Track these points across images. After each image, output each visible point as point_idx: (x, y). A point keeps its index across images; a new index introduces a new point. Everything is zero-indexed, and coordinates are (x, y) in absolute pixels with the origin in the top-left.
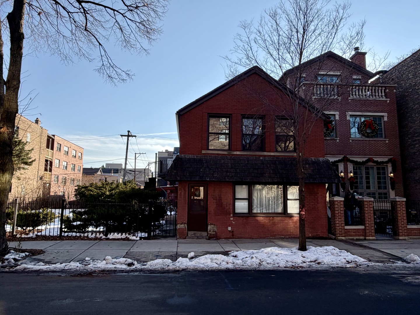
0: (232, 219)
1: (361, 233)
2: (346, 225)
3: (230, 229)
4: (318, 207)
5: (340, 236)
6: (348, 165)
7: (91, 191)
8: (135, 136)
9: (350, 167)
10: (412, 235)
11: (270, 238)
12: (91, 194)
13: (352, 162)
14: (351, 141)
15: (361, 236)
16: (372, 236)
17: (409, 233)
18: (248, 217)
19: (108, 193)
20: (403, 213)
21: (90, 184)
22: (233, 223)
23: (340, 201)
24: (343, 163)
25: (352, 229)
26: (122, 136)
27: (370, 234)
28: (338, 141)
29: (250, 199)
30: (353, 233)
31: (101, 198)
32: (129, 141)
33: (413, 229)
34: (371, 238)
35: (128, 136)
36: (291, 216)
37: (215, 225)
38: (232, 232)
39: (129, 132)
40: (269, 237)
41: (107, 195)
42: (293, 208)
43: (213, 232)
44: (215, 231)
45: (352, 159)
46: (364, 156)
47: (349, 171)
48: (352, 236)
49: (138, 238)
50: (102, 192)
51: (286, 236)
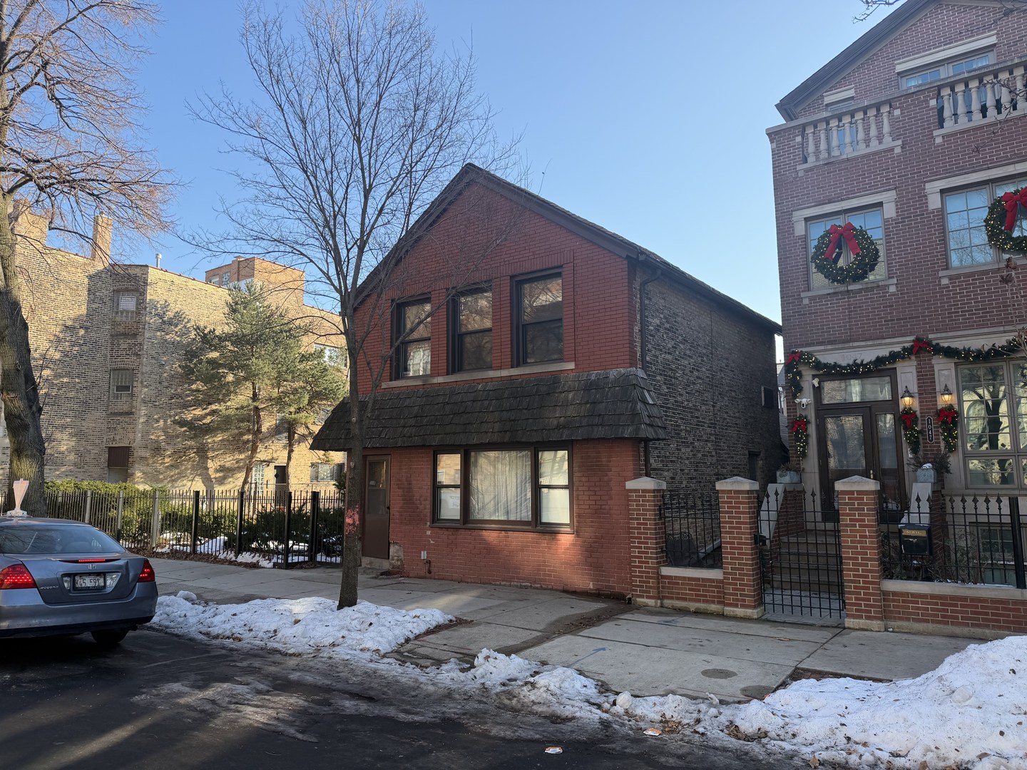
0: (429, 533)
1: (714, 592)
3: (424, 555)
4: (610, 509)
5: (643, 597)
6: (936, 368)
9: (946, 372)
10: (908, 619)
11: (500, 585)
13: (950, 353)
14: (945, 281)
15: (713, 602)
16: (742, 606)
17: (888, 609)
18: (458, 529)
20: (866, 537)
22: (432, 542)
23: (644, 491)
24: (915, 363)
25: (684, 578)
27: (737, 600)
28: (893, 289)
29: (466, 487)
30: (690, 590)
34: (739, 611)
36: (551, 531)
37: (400, 546)
38: (429, 562)
40: (498, 580)
43: (398, 560)
44: (401, 560)
48: (685, 599)
49: (271, 565)
51: (535, 582)
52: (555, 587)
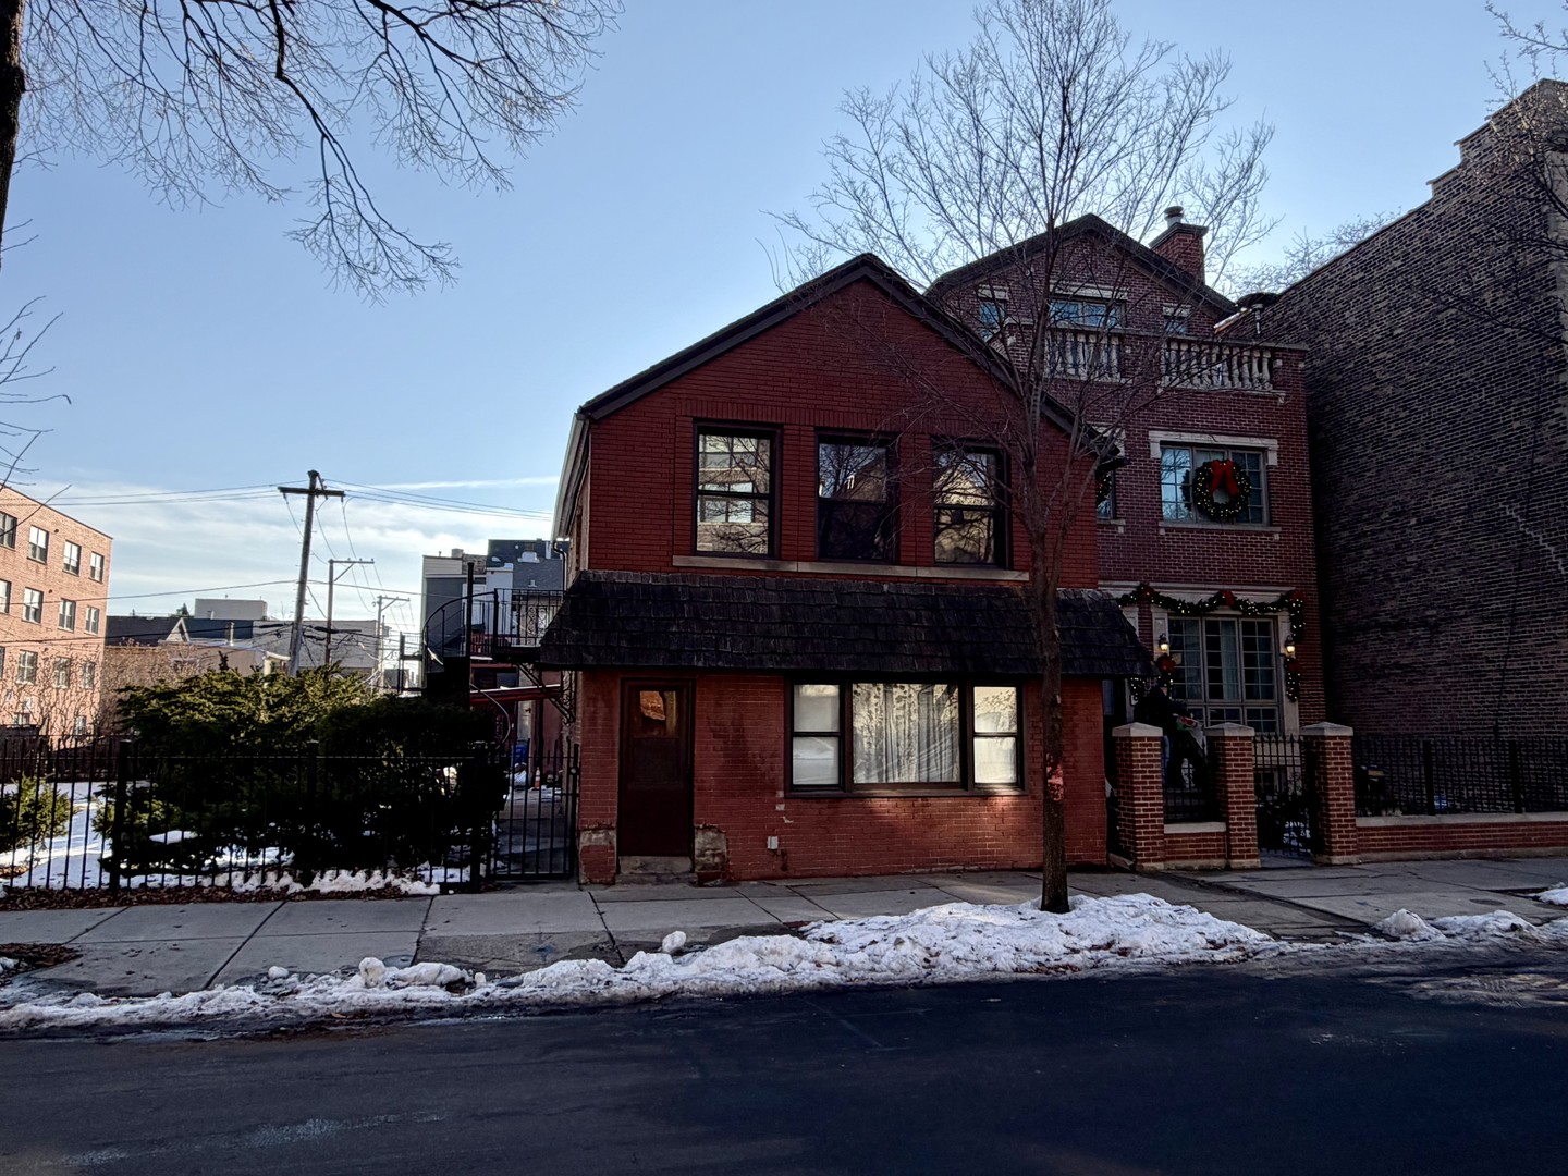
0: (781, 807)
1: (1214, 846)
2: (1167, 821)
3: (773, 843)
4: (1075, 761)
5: (1148, 861)
6: (1154, 616)
7: (193, 707)
8: (341, 494)
9: (1160, 621)
10: (1368, 851)
11: (914, 873)
12: (197, 722)
13: (1169, 604)
14: (1162, 532)
15: (1213, 857)
16: (1249, 857)
17: (1364, 842)
18: (839, 799)
19: (264, 717)
20: (1344, 778)
21: (186, 682)
22: (787, 821)
23: (1149, 739)
24: (1137, 609)
25: (1185, 835)
26: (284, 490)
27: (1243, 851)
28: (1121, 530)
29: (844, 735)
30: (1190, 846)
31: (237, 735)
32: (314, 512)
33: (1372, 829)
34: (1246, 863)
35: (312, 492)
36: (985, 794)
37: (719, 831)
38: (782, 854)
39: (314, 475)
40: (910, 868)
41: (263, 725)
42: (994, 764)
43: (714, 855)
44: (721, 855)
45: (1166, 595)
46: (1203, 586)
47: (1156, 637)
48: (1186, 858)
49: (435, 889)
50: (240, 714)
51: (968, 864)
52: (999, 867)
